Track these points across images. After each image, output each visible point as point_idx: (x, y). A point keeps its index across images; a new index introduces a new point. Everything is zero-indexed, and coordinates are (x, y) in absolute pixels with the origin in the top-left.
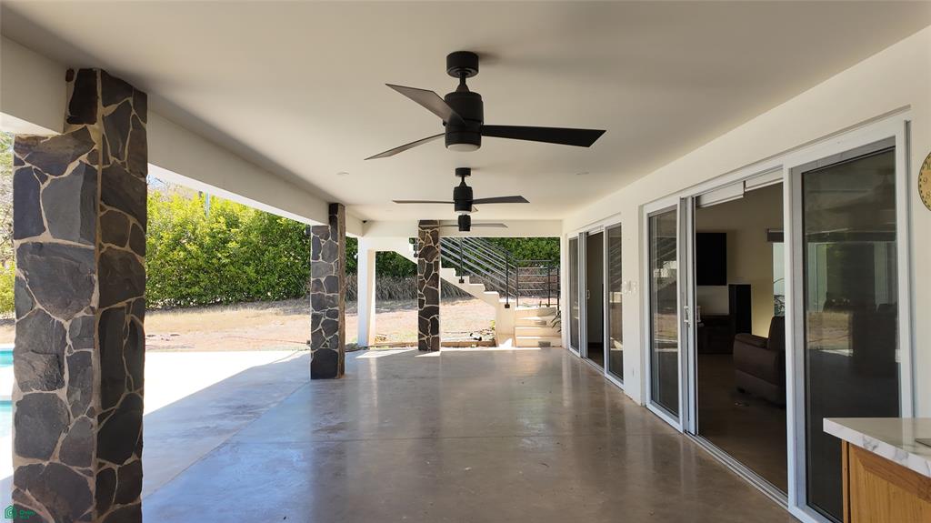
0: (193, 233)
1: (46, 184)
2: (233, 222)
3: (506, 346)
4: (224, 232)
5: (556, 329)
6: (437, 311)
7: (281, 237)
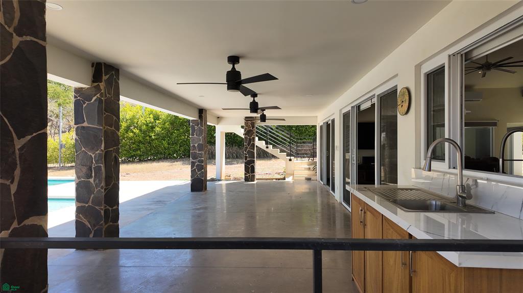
0: (137, 124)
1: (85, 105)
2: (157, 118)
3: (289, 179)
4: (152, 123)
5: (314, 172)
6: (253, 162)
7: (180, 126)
